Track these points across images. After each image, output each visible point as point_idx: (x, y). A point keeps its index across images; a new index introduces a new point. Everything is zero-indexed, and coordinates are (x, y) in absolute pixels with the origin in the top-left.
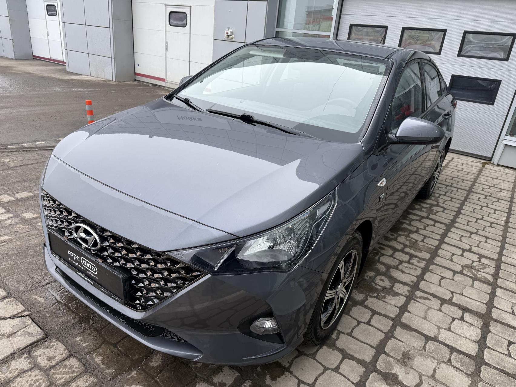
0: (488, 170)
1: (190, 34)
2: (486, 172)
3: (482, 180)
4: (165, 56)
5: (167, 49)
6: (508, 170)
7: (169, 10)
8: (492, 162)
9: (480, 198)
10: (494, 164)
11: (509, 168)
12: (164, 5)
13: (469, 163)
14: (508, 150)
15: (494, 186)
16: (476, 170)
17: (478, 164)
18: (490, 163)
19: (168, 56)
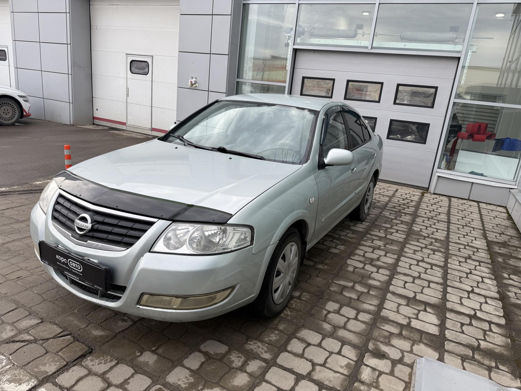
0: (427, 198)
1: (152, 81)
2: (425, 199)
3: (423, 206)
4: (125, 101)
5: (128, 95)
6: (442, 197)
7: (131, 59)
8: (429, 191)
9: (424, 220)
10: (431, 193)
11: (443, 195)
12: (125, 55)
13: (411, 193)
14: (441, 180)
15: (433, 211)
16: (417, 198)
17: (418, 193)
18: (428, 192)
19: (129, 101)
